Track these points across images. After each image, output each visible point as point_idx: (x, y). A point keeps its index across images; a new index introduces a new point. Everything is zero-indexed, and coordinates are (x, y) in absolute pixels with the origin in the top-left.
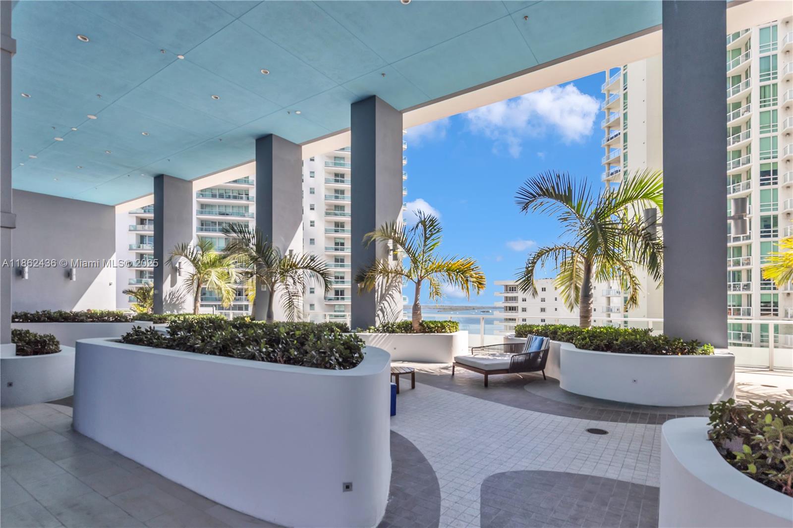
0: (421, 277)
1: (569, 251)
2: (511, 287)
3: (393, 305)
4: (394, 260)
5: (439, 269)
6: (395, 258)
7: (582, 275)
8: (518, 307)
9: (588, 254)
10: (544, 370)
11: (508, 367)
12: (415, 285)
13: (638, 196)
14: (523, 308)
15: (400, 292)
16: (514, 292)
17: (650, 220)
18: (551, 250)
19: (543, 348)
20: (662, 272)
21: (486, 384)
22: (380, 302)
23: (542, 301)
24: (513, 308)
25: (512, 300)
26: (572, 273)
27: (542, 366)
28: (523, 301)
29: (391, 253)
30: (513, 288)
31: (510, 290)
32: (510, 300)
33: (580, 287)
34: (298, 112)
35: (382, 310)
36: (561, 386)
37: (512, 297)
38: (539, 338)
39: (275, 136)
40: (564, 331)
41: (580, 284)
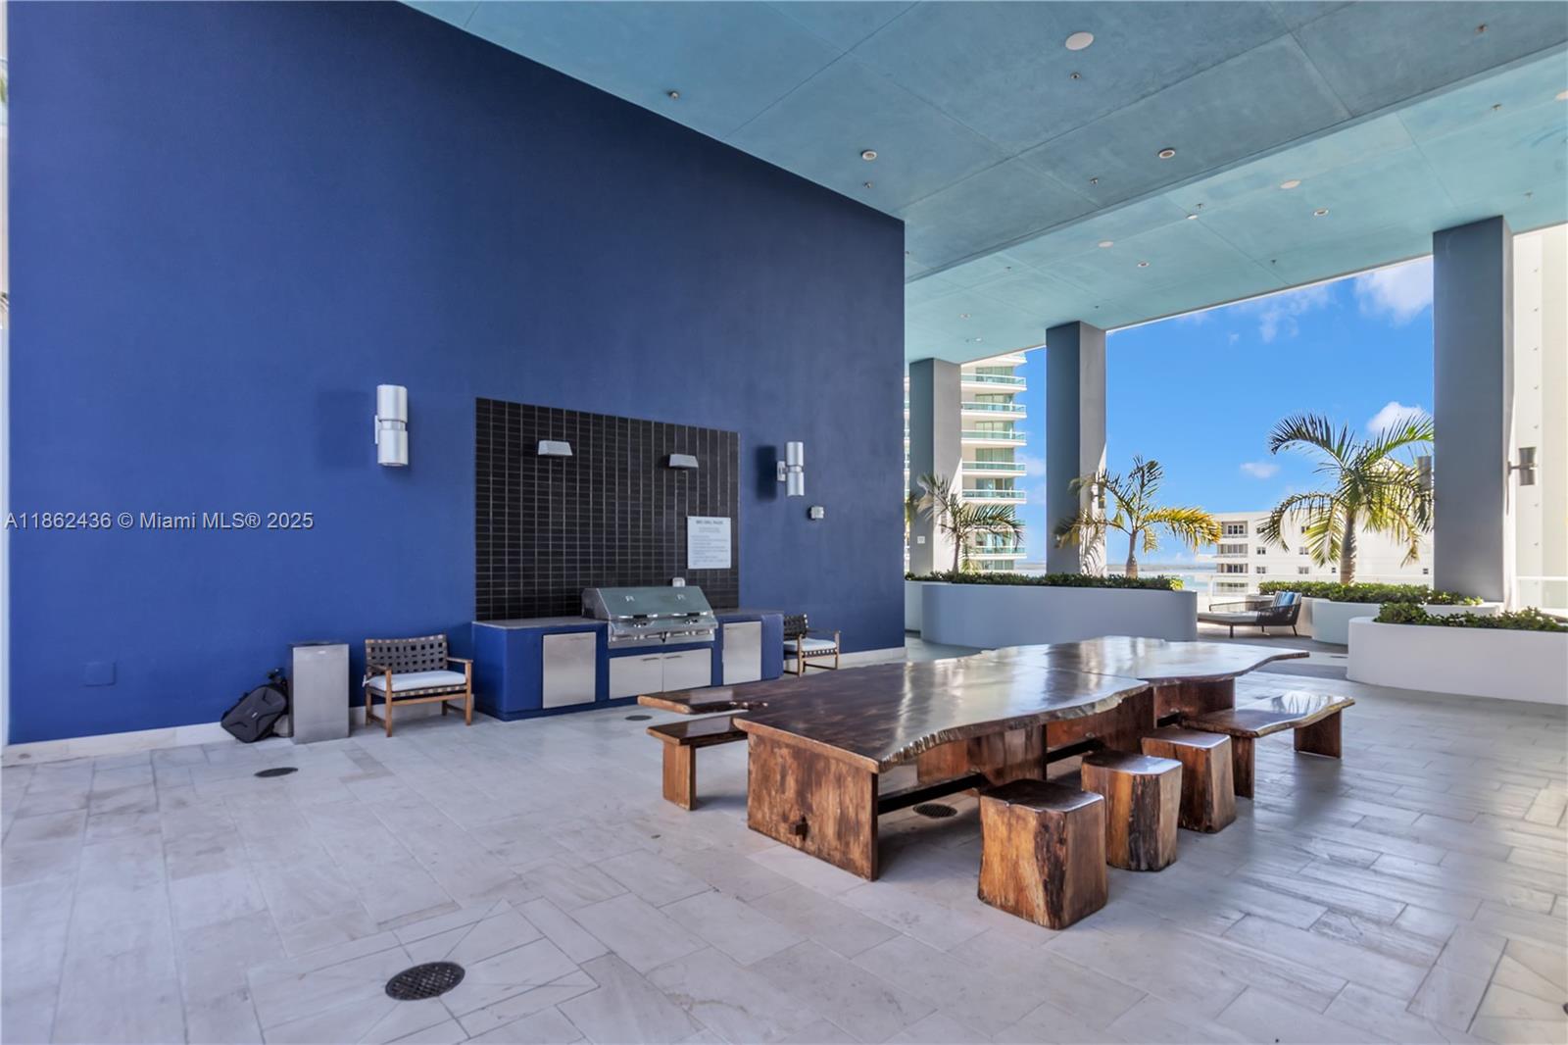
0: (1137, 528)
1: (1327, 501)
2: (1233, 525)
3: (1096, 559)
4: (1100, 507)
5: (1159, 518)
6: (1101, 505)
7: (1343, 529)
8: (1247, 565)
9: (1351, 503)
10: (1296, 626)
11: (1255, 620)
12: (1128, 538)
13: (1414, 437)
14: (1258, 568)
15: (1104, 544)
16: (1239, 535)
17: (1423, 468)
18: (1305, 497)
19: (1294, 603)
20: (1431, 522)
21: (1232, 635)
22: (1085, 556)
23: (1302, 553)
24: (1236, 567)
25: (1235, 552)
26: (1328, 523)
27: (1293, 622)
28: (1259, 552)
29: (1096, 499)
30: (1236, 527)
31: (1230, 532)
32: (1229, 552)
33: (1340, 543)
34: (978, 340)
35: (1086, 565)
36: (1313, 638)
37: (1235, 546)
38: (1291, 593)
39: (939, 360)
40: (1318, 587)
41: (1340, 540)
